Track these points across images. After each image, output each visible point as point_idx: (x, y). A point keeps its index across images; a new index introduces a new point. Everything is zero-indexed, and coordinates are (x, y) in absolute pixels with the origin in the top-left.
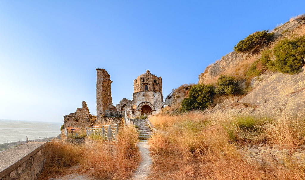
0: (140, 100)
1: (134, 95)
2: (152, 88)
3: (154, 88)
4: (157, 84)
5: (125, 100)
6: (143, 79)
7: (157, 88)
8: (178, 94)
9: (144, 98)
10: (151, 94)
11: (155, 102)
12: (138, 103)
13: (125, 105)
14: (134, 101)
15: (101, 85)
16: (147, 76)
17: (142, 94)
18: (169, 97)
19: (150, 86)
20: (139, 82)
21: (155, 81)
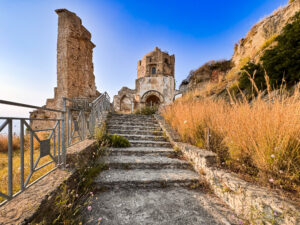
0: (145, 88)
1: (137, 81)
2: (161, 70)
3: (164, 70)
4: (168, 65)
5: (125, 89)
6: (149, 58)
7: (168, 71)
8: (199, 77)
9: (150, 85)
10: (159, 79)
11: (165, 90)
12: (142, 92)
13: (124, 96)
14: (136, 90)
15: (64, 44)
16: (154, 54)
17: (147, 79)
18: (185, 83)
19: (159, 68)
20: (144, 64)
21: (166, 61)
